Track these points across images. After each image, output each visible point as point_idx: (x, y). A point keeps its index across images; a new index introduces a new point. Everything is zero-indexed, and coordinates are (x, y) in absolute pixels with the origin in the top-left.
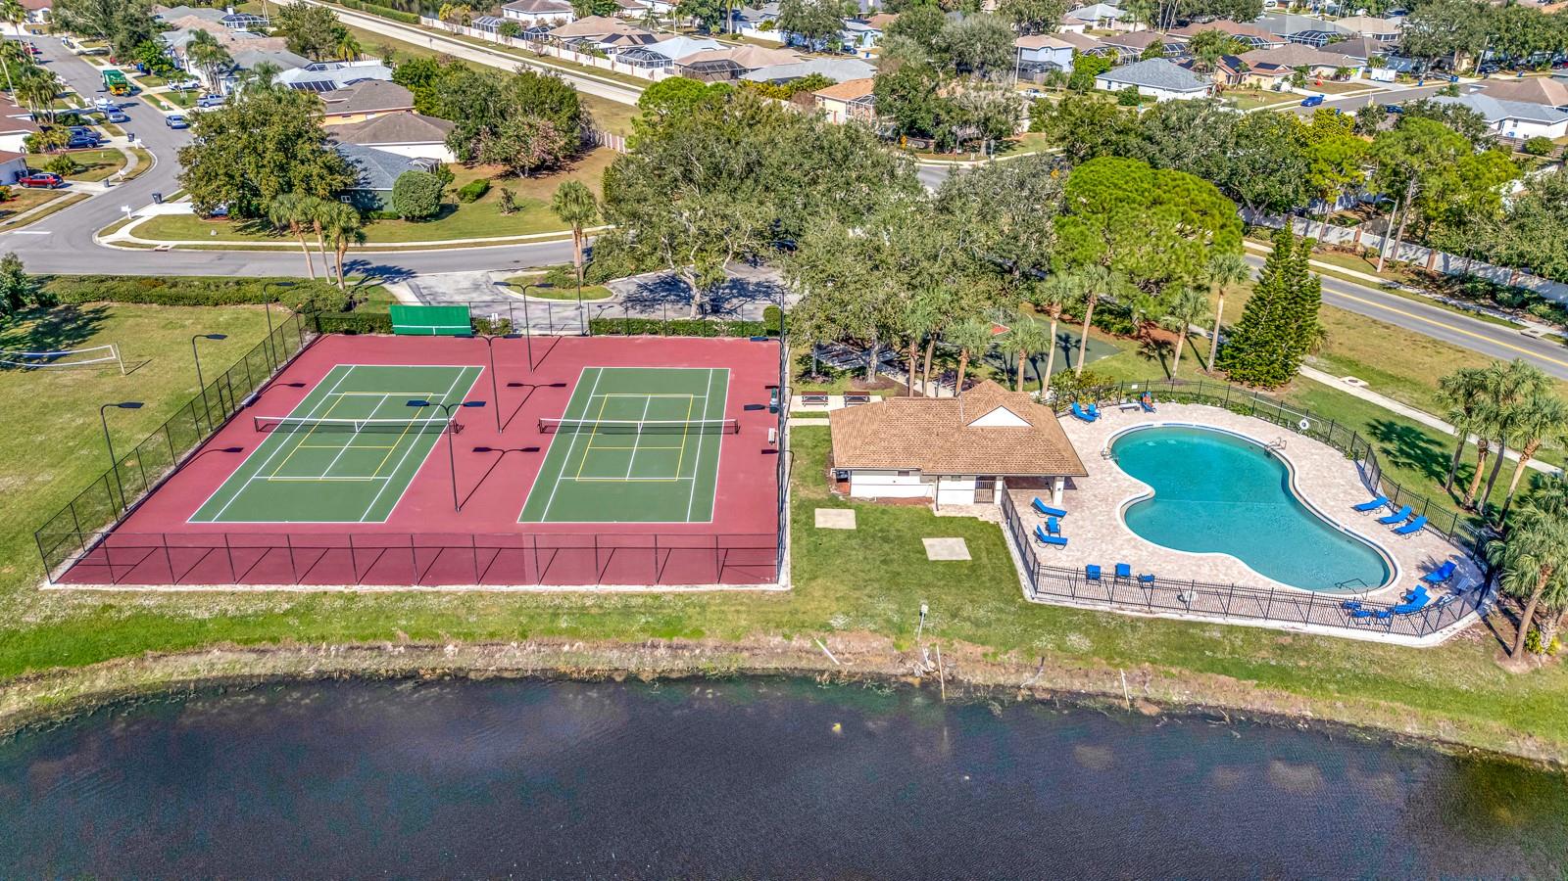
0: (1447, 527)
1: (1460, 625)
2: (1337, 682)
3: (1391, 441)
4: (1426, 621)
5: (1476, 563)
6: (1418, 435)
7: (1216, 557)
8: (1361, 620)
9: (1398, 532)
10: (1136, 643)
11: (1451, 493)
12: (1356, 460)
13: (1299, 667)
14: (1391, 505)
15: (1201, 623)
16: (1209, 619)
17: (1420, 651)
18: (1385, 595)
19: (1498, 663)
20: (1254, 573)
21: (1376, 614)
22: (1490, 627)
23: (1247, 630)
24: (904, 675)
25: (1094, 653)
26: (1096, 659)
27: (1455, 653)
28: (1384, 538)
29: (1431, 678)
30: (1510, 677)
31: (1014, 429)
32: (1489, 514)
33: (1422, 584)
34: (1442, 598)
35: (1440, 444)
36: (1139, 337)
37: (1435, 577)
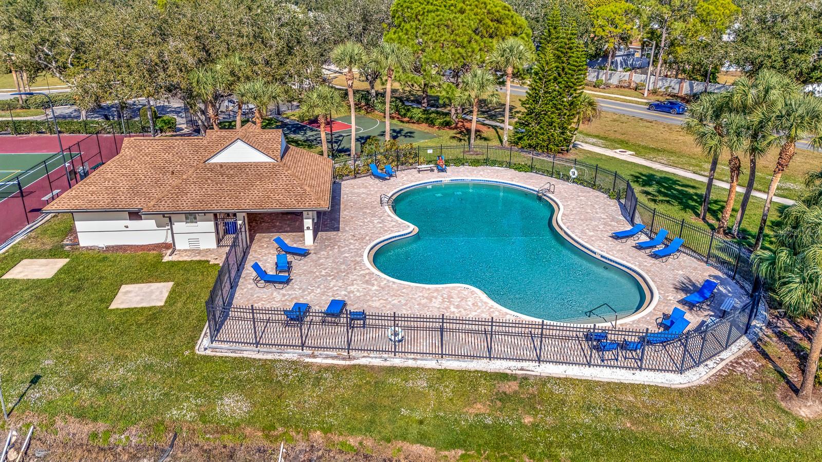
0: (704, 250)
1: (728, 355)
2: (571, 446)
3: (650, 185)
4: (686, 350)
5: (737, 282)
6: (675, 182)
7: (454, 288)
8: (608, 355)
9: (655, 256)
10: (312, 403)
11: (707, 222)
12: (618, 199)
13: (522, 426)
14: (648, 232)
15: (406, 369)
16: (420, 363)
17: (680, 392)
18: (639, 321)
19: (783, 404)
20: (491, 303)
21: (625, 346)
22: (765, 355)
23: (462, 375)
25: (250, 422)
26: (248, 430)
27: (727, 392)
28: (640, 263)
29: (698, 433)
30: (801, 424)
31: (257, 165)
32: (744, 238)
33: (680, 307)
34: (703, 322)
35: (693, 187)
36: (456, 128)
37: (696, 298)
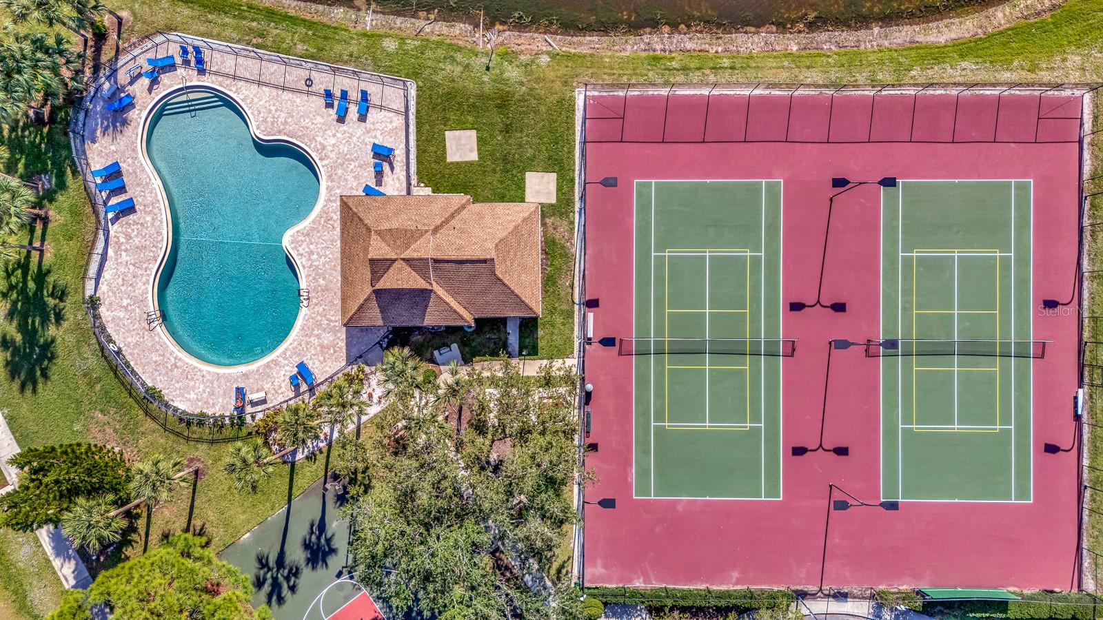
24: (504, 31)
